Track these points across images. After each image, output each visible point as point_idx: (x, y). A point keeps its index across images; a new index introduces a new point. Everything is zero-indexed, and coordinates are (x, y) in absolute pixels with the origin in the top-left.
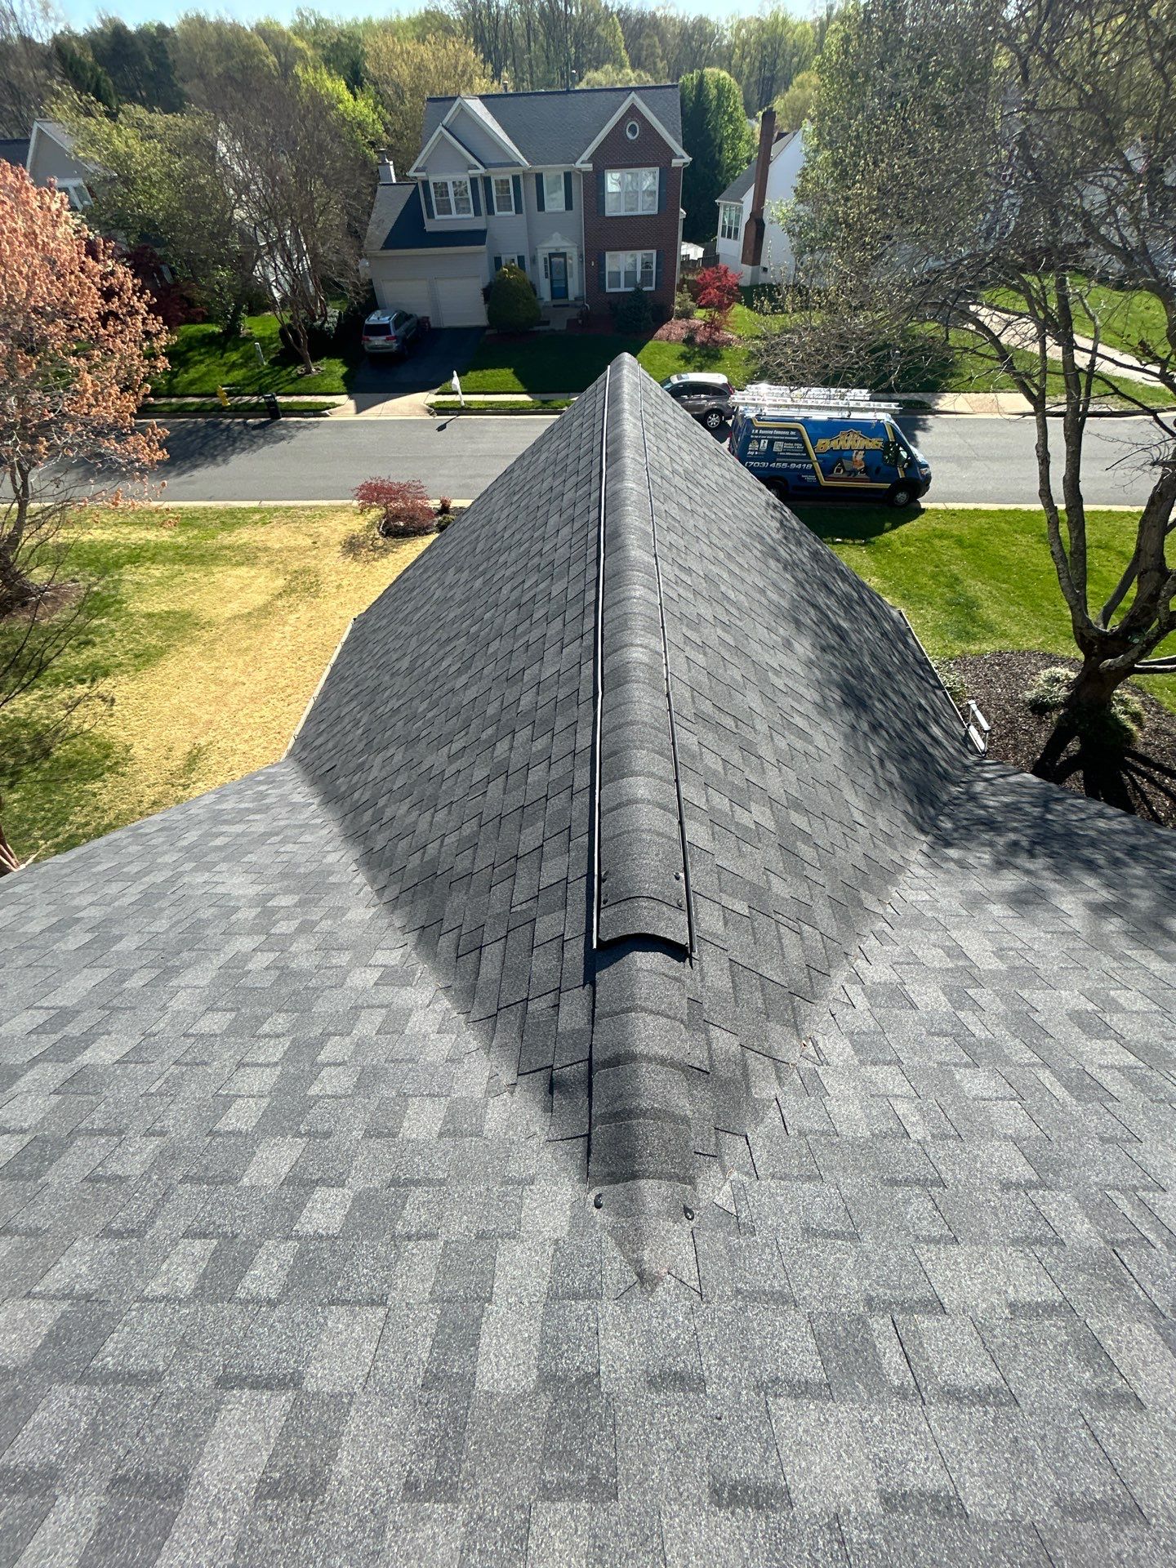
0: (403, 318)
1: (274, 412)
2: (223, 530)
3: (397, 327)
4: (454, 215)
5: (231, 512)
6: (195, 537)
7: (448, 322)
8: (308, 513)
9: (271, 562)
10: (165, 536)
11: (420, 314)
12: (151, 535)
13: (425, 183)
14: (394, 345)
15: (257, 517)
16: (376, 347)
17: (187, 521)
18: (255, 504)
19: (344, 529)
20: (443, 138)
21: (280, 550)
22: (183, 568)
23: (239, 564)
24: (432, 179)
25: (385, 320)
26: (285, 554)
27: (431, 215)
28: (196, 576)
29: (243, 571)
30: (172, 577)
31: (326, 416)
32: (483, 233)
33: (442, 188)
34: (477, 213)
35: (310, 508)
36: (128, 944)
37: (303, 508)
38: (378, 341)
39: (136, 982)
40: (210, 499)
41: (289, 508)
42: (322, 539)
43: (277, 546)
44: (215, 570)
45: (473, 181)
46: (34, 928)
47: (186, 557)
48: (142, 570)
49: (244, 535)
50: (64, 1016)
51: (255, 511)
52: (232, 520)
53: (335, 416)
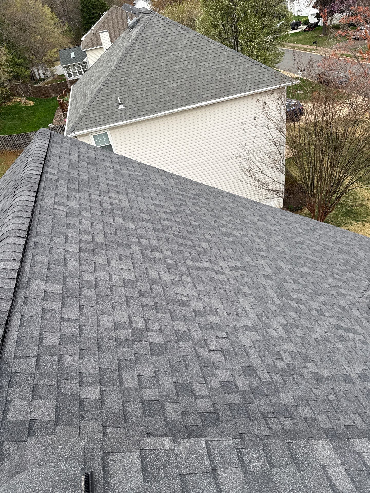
36: (340, 246)
39: (336, 250)
46: (330, 234)
50: (326, 245)
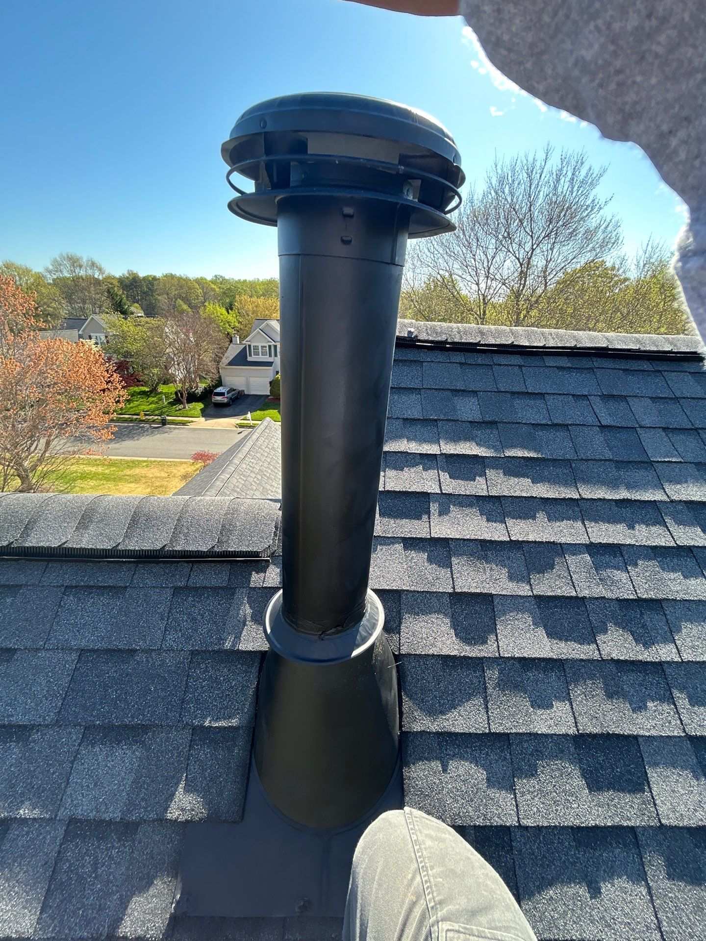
0: (232, 390)
1: (164, 423)
2: (127, 468)
3: (228, 394)
4: (260, 356)
5: (133, 462)
6: (114, 471)
7: (252, 393)
8: (169, 463)
9: (147, 482)
10: (100, 469)
11: (241, 389)
12: (93, 469)
13: (250, 346)
14: (226, 400)
15: (145, 464)
16: (217, 400)
17: (112, 464)
18: (145, 459)
19: (184, 471)
20: (259, 332)
21: (152, 478)
22: (105, 483)
23: (131, 482)
24: (252, 345)
25: (223, 391)
26: (153, 480)
27: (250, 355)
28: (110, 486)
29: (132, 485)
30: (98, 486)
31: (188, 425)
32: (272, 363)
33: (256, 348)
34: (270, 356)
35: (170, 462)
37: (167, 462)
38: (219, 398)
40: (125, 456)
41: (160, 461)
42: (173, 474)
43: (151, 476)
44: (120, 484)
45: (270, 346)
47: (107, 478)
48: (86, 482)
49: (137, 471)
51: (144, 461)
52: (134, 464)
53: (191, 426)
